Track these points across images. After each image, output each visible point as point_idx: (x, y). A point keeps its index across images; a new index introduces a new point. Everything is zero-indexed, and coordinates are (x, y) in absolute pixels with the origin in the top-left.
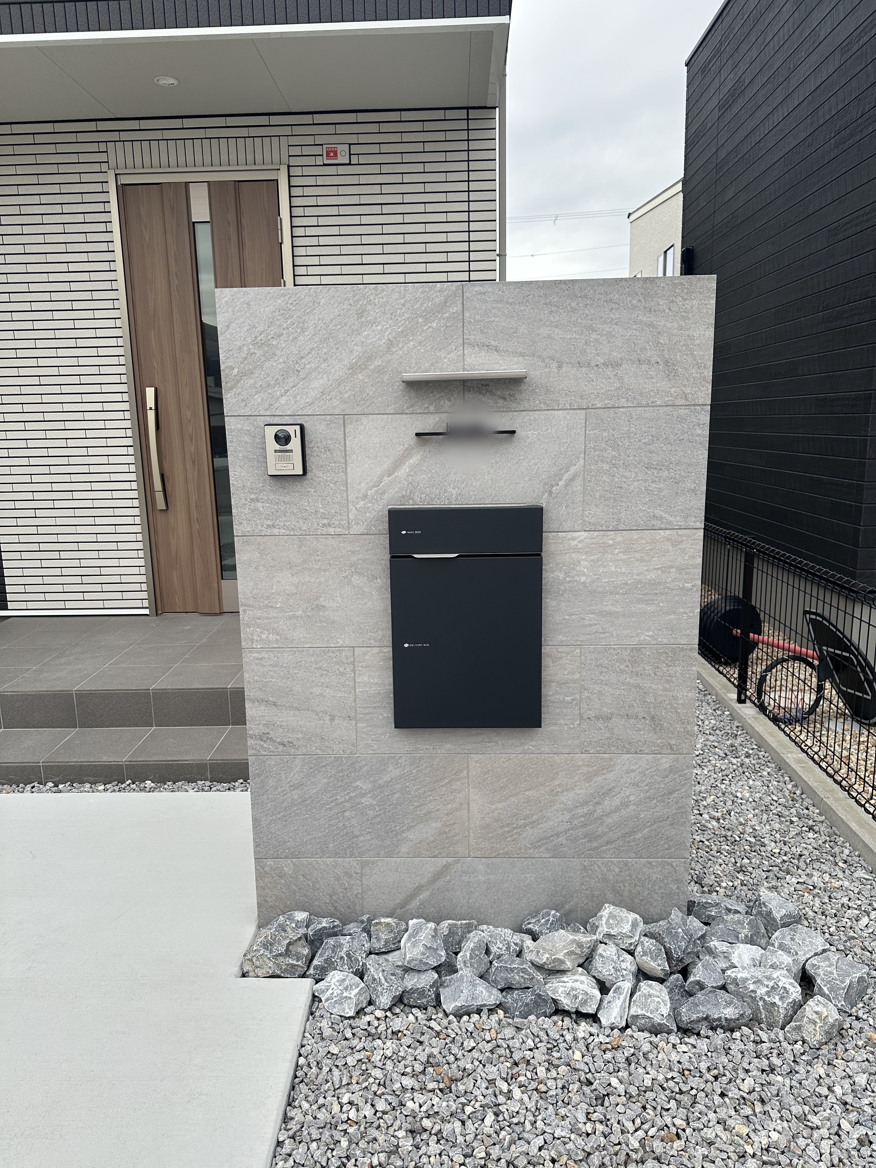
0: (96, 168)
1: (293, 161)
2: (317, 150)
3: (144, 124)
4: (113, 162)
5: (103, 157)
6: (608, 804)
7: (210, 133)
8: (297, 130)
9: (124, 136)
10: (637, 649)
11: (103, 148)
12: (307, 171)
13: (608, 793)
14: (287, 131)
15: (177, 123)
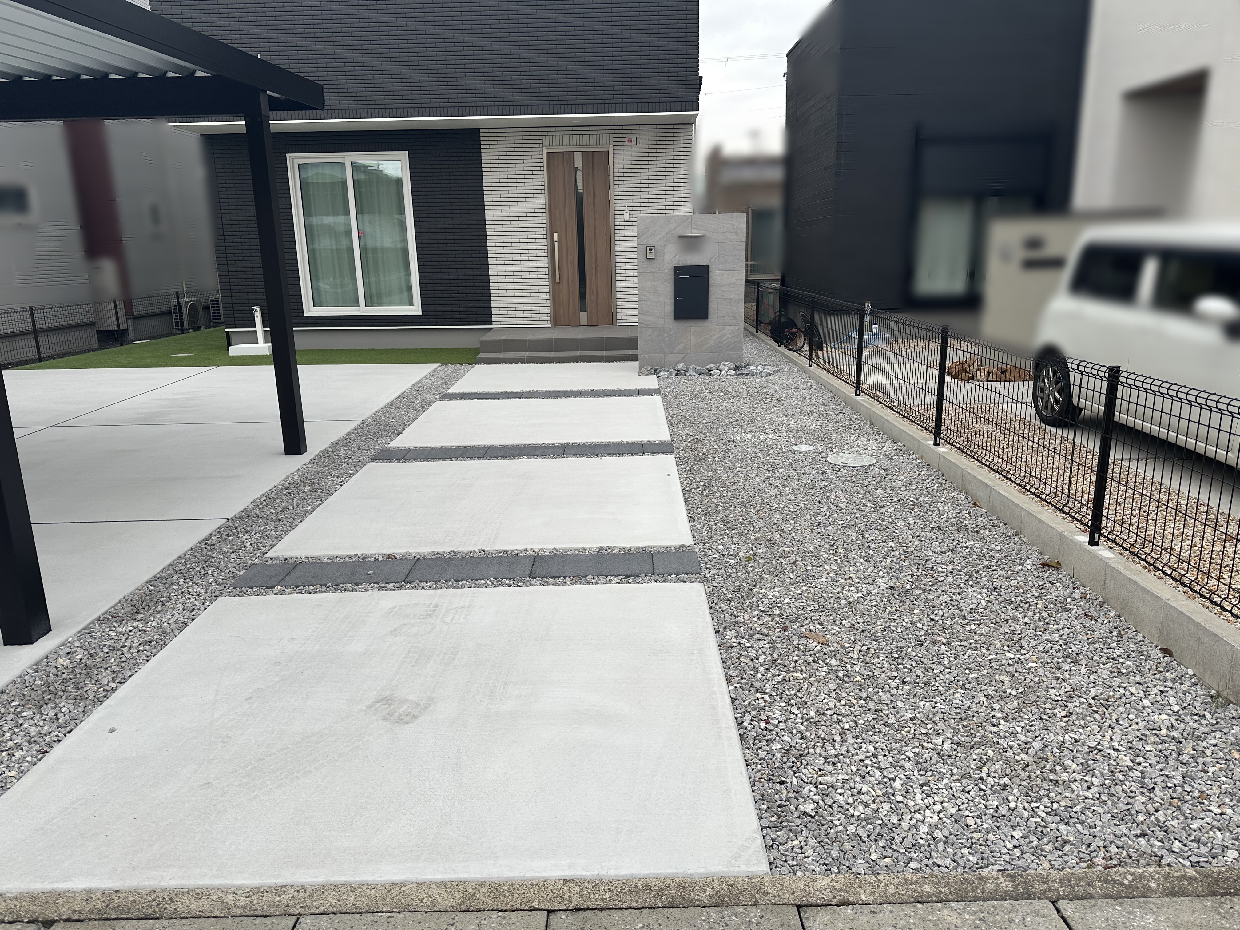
0: (538, 145)
1: (615, 144)
2: (624, 139)
3: (558, 129)
4: (544, 144)
5: (541, 141)
6: (724, 338)
7: (583, 132)
8: (616, 132)
9: (549, 133)
10: (731, 299)
11: (541, 138)
12: (620, 147)
13: (724, 335)
14: (613, 132)
15: (570, 129)
